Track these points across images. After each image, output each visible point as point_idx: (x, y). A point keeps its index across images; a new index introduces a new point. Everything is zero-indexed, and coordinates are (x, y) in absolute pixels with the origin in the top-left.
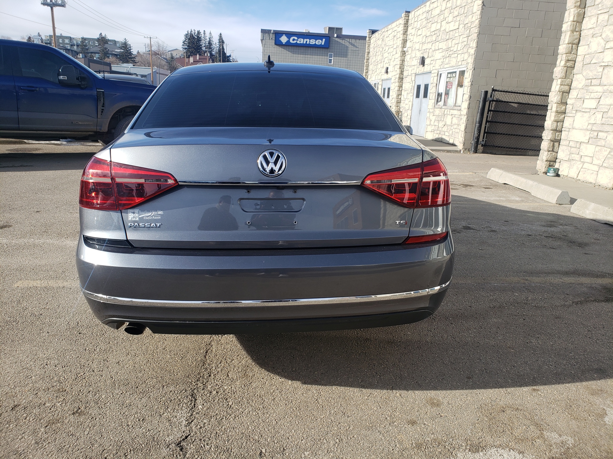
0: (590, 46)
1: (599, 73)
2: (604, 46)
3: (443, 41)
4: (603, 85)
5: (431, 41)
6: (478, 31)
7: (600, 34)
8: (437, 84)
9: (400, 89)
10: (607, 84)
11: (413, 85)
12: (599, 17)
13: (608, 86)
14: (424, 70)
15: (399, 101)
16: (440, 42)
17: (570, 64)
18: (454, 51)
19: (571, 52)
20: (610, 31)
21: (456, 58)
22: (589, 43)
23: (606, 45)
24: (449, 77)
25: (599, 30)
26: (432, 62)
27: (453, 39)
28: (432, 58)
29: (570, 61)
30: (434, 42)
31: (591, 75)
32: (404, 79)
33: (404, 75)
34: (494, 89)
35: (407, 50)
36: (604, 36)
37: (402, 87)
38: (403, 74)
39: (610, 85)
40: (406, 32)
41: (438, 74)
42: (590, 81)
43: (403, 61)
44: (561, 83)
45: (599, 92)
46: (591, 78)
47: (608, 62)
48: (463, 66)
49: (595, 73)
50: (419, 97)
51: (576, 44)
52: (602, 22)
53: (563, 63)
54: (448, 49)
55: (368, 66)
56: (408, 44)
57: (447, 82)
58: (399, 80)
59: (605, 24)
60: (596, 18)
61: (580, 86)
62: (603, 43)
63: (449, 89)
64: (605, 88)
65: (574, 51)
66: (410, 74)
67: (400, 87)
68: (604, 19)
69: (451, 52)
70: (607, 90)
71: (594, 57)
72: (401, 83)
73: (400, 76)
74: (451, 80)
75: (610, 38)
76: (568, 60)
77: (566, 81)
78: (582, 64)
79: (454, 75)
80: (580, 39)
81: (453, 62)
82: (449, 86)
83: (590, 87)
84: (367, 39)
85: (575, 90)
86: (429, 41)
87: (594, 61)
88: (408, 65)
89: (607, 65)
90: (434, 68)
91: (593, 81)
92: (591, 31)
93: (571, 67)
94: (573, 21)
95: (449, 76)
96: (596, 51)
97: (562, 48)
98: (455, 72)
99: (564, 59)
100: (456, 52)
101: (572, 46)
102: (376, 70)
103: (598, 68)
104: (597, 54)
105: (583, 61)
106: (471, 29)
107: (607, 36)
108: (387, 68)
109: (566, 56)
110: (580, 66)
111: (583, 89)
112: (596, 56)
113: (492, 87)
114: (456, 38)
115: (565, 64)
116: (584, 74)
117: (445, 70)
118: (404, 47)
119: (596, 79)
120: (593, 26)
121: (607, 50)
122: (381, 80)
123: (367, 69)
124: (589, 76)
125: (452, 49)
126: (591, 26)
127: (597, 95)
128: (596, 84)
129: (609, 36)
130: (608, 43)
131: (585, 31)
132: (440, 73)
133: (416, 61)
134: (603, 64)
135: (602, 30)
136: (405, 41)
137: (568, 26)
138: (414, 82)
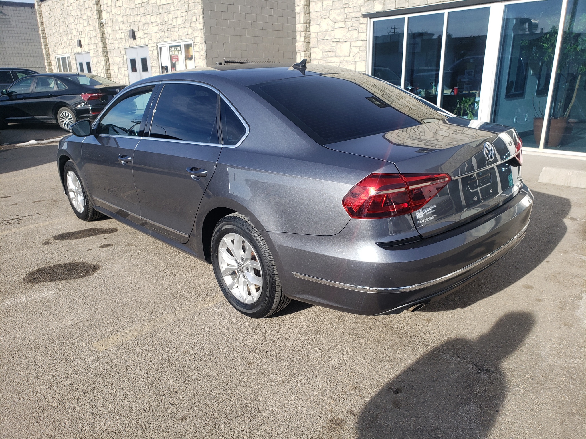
0: (321, 25)
1: (334, 47)
2: (333, 26)
3: (155, 14)
4: (338, 57)
5: (139, 14)
6: (202, 7)
7: (328, 16)
8: (158, 58)
9: (107, 63)
10: (342, 56)
11: (125, 59)
12: (324, 2)
13: (343, 58)
14: (136, 43)
15: (110, 76)
16: (151, 15)
17: (307, 40)
18: (173, 25)
19: (306, 30)
20: (336, 14)
21: (178, 32)
22: (319, 23)
23: (335, 25)
24: (172, 51)
25: (326, 13)
26: (145, 36)
27: (169, 13)
28: (146, 32)
29: (307, 37)
30: (143, 15)
31: (326, 48)
32: (109, 53)
33: (108, 48)
34: (226, 60)
35: (105, 22)
36: (331, 17)
37: (109, 61)
38: (106, 48)
39: (345, 57)
40: (98, 2)
41: (157, 48)
42: (327, 53)
43: (103, 33)
44: (304, 55)
45: (337, 62)
46: (327, 51)
47: (340, 38)
48: (189, 40)
49: (330, 47)
50: (136, 71)
51: (308, 23)
52: (328, 7)
53: (302, 39)
54: (164, 23)
55: (45, 38)
56: (104, 15)
57: (170, 55)
58: (103, 54)
59: (330, 8)
60: (322, 3)
61: (319, 57)
62: (331, 24)
63: (175, 62)
64: (342, 59)
65: (308, 29)
66: (116, 47)
67: (106, 61)
68: (328, 4)
69: (169, 26)
70: (343, 60)
71: (326, 35)
72: (107, 57)
73: (104, 50)
74: (175, 54)
75: (337, 20)
76: (306, 37)
77: (307, 54)
78: (317, 40)
79: (178, 48)
80: (310, 19)
81: (175, 36)
82: (174, 60)
83: (328, 59)
84: (36, 7)
85: (314, 61)
86: (135, 13)
87: (327, 38)
88: (111, 38)
89: (339, 41)
90: (150, 42)
91: (330, 53)
92: (319, 14)
93: (308, 42)
94: (304, 5)
95: (172, 49)
96: (327, 30)
97: (300, 27)
98: (180, 46)
99: (303, 35)
100: (175, 26)
101: (306, 25)
102: (60, 42)
103: (332, 43)
104: (328, 32)
105: (317, 37)
106: (190, 5)
107: (334, 18)
108: (80, 41)
109: (304, 33)
110: (315, 41)
111: (322, 60)
112: (328, 34)
113: (224, 59)
114: (172, 12)
115: (305, 40)
116: (321, 47)
117: (167, 43)
118: (100, 18)
119: (331, 52)
120: (320, 9)
121: (336, 29)
122: (73, 54)
123: (45, 41)
124: (325, 50)
125: (170, 23)
126: (319, 10)
127: (335, 64)
128: (333, 56)
129: (336, 18)
130: (336, 23)
131: (314, 13)
132: (159, 46)
133: (123, 35)
134: (336, 40)
135: (328, 13)
136: (100, 13)
137: (300, 9)
138: (125, 56)
